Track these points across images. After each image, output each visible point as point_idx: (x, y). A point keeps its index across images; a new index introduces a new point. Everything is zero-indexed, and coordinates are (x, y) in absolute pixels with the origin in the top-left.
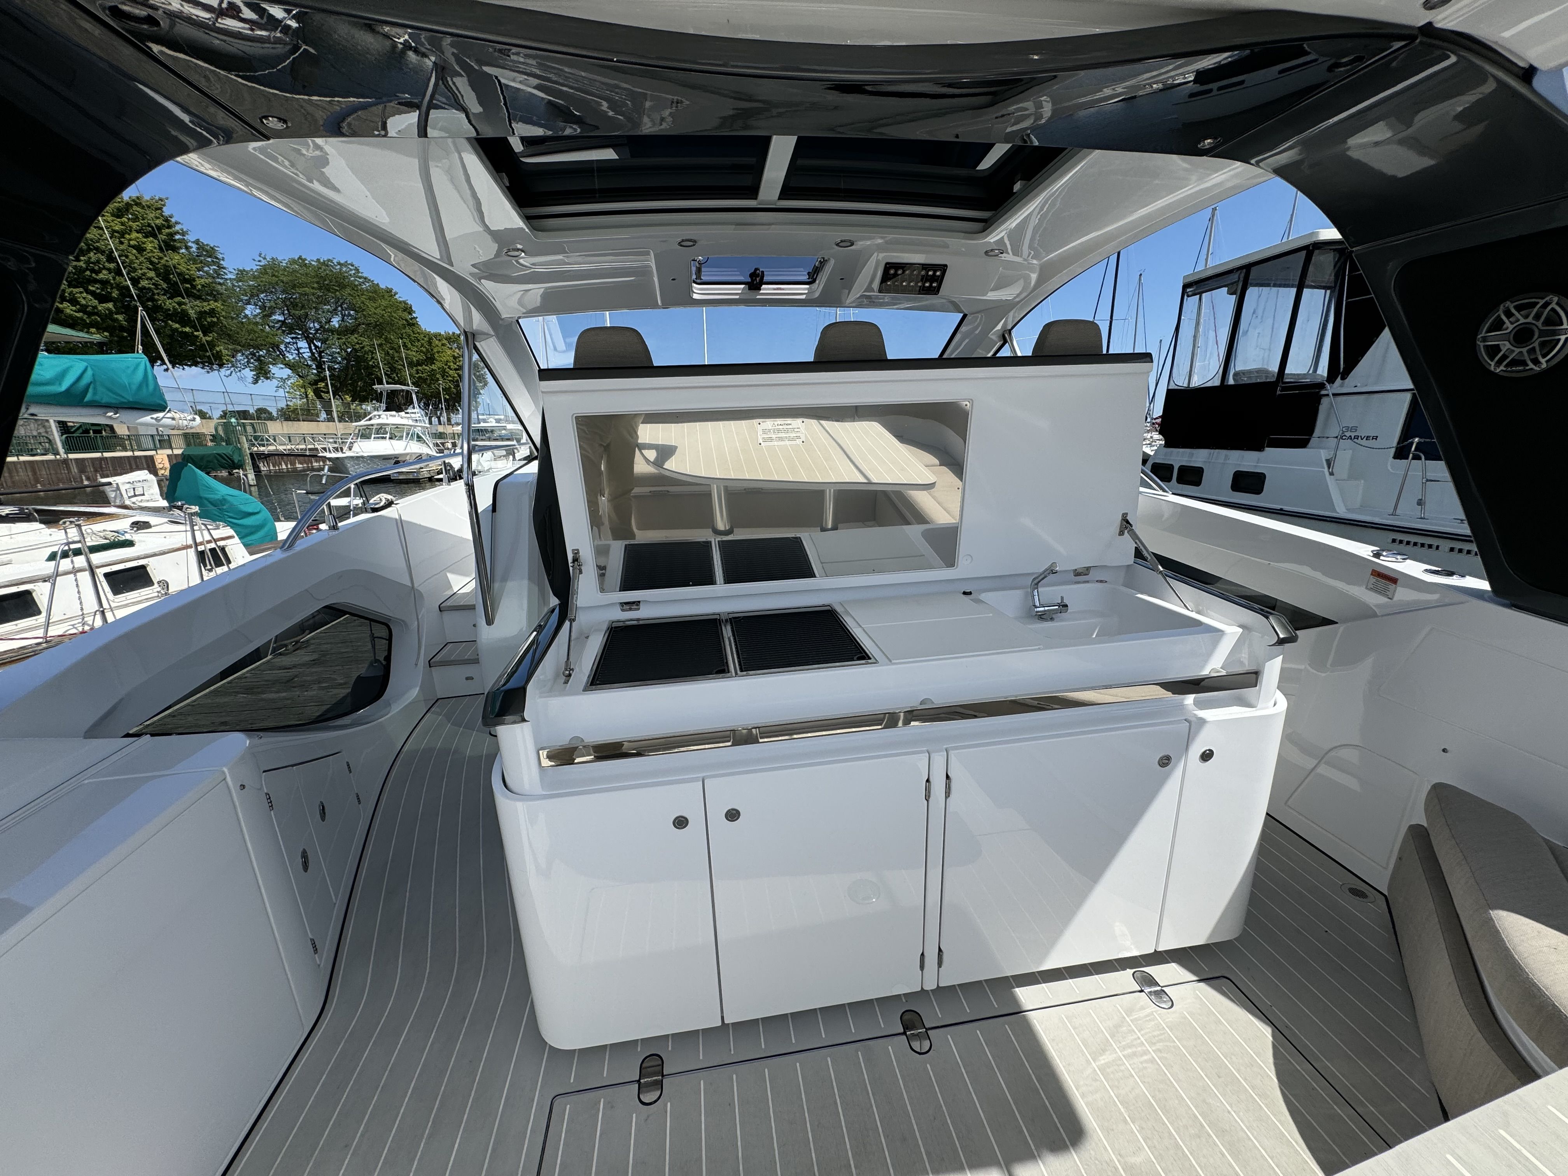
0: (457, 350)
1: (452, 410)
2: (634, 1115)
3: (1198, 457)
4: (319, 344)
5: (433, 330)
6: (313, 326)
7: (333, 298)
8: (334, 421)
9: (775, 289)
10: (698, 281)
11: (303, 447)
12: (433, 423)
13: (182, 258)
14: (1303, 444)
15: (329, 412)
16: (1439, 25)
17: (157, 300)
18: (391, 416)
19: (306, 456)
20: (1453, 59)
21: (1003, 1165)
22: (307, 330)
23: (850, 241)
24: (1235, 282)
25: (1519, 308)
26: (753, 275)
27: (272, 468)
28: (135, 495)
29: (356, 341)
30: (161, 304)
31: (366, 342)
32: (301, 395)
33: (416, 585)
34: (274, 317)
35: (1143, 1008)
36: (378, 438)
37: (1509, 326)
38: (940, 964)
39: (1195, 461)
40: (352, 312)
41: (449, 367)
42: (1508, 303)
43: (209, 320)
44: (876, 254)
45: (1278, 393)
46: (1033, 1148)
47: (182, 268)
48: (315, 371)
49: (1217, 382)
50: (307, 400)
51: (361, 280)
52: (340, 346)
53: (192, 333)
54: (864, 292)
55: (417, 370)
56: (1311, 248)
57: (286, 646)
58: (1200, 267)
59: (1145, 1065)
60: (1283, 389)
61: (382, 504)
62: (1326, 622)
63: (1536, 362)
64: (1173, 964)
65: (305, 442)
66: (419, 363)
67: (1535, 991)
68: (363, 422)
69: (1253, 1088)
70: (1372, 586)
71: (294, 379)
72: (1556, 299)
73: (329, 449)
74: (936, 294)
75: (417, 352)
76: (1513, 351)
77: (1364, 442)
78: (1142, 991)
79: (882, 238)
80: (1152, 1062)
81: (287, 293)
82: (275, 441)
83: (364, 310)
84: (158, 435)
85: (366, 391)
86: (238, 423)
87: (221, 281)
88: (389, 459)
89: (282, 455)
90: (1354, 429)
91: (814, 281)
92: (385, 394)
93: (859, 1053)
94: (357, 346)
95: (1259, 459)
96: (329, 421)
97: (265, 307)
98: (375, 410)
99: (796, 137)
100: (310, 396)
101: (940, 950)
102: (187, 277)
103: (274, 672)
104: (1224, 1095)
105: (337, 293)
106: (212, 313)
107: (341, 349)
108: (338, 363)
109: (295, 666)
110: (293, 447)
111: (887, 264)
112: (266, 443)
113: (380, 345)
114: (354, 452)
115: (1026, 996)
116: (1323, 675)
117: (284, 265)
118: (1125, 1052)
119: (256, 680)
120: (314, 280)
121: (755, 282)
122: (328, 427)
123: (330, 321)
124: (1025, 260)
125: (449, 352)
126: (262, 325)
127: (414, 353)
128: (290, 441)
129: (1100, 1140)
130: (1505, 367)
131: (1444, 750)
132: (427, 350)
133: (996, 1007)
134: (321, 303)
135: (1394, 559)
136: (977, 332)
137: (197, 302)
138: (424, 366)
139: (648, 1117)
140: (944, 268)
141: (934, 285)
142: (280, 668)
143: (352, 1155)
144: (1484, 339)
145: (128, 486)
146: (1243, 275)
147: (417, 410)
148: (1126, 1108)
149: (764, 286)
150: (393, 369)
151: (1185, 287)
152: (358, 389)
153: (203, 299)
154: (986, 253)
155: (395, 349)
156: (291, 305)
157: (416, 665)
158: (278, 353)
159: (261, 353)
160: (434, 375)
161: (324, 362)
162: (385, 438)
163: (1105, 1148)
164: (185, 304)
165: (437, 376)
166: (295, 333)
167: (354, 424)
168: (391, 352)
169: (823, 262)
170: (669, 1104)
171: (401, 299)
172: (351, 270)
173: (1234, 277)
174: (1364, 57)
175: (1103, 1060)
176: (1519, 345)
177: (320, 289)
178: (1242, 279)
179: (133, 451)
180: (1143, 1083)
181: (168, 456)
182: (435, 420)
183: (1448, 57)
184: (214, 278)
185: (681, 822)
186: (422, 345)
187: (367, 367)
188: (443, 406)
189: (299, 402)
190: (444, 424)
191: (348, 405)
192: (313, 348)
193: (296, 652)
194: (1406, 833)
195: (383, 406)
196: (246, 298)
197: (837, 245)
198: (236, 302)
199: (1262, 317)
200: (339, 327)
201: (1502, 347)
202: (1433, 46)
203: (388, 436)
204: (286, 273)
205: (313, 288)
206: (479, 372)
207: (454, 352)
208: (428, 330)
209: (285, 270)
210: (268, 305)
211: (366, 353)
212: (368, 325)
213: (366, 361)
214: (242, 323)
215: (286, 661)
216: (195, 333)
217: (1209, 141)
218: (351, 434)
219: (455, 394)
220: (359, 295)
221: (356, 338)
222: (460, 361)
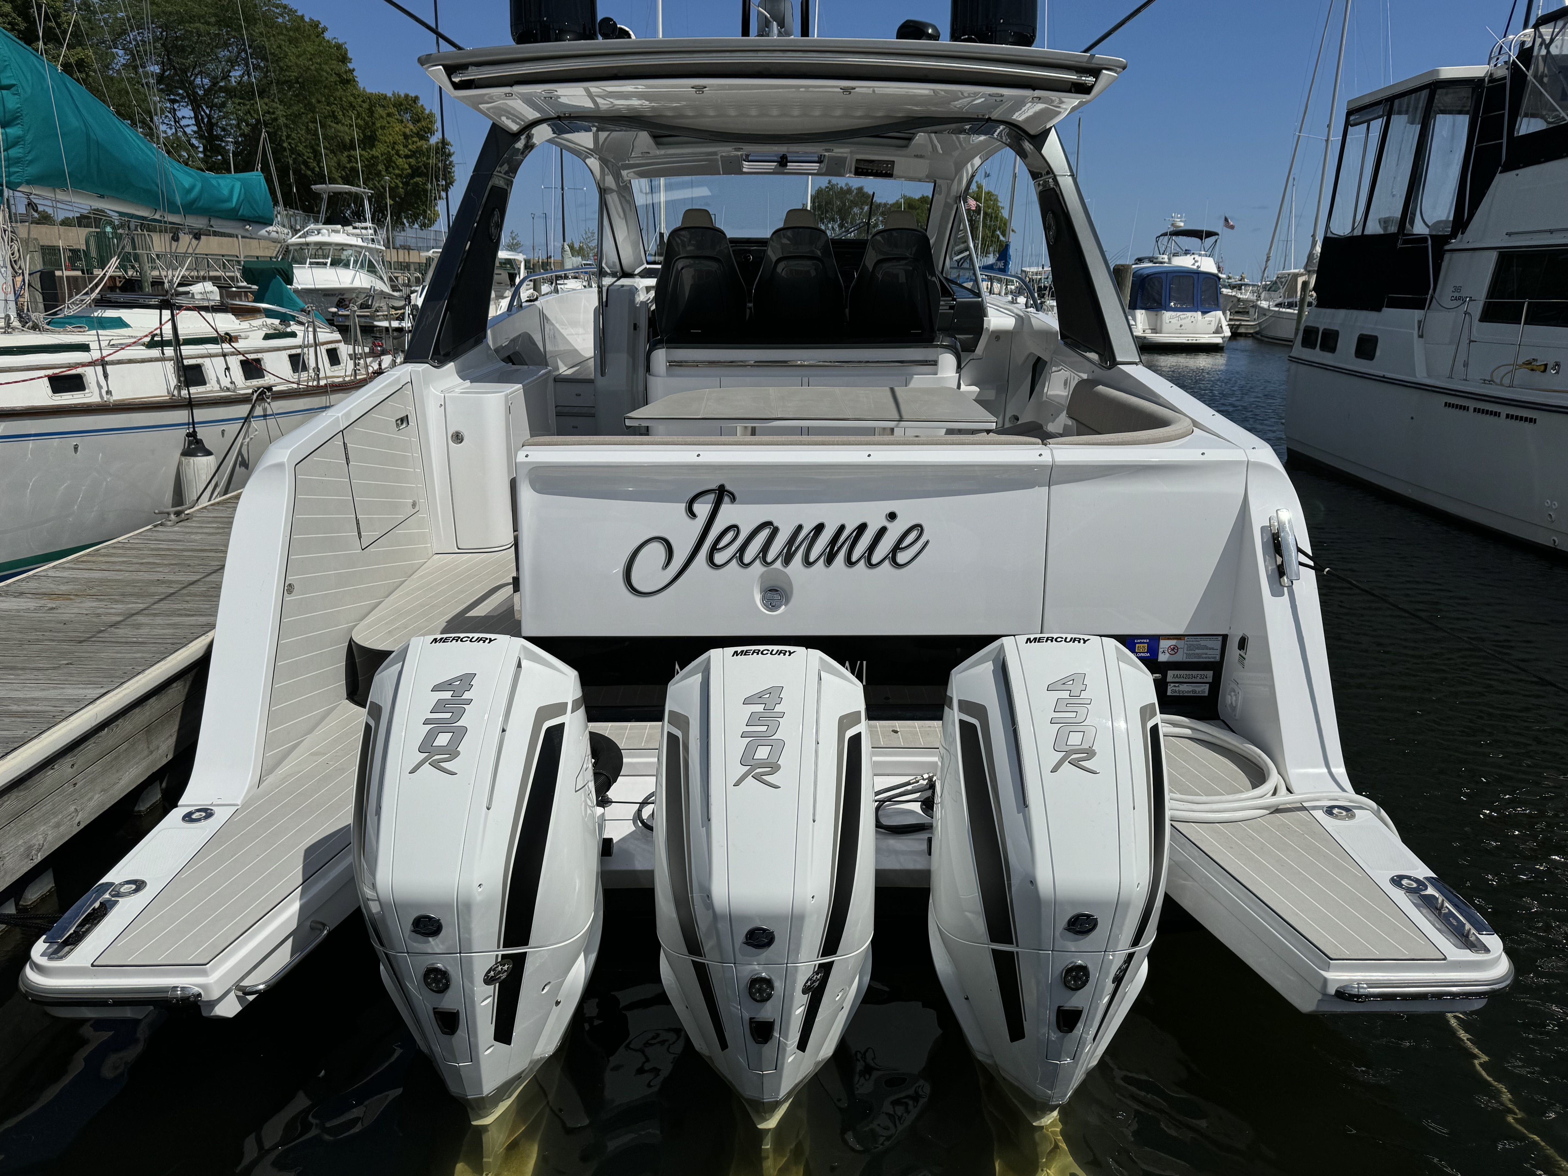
0: (411, 125)
3: (1337, 318)
5: (376, 91)
6: (202, 82)
9: (796, 166)
10: (747, 160)
14: (1418, 305)
18: (334, 231)
22: (193, 89)
23: (831, 149)
24: (1382, 115)
26: (782, 157)
36: (318, 263)
39: (1335, 324)
41: (397, 153)
45: (1399, 246)
48: (201, 155)
51: (278, 11)
56: (1433, 86)
60: (1406, 242)
68: (295, 240)
83: (280, 59)
88: (333, 295)
90: (1460, 289)
91: (821, 161)
92: (325, 196)
95: (1377, 321)
98: (312, 221)
105: (243, 31)
111: (857, 160)
121: (783, 161)
123: (227, 76)
125: (398, 127)
132: (367, 123)
134: (217, 47)
141: (889, 172)
146: (1388, 107)
147: (369, 224)
149: (789, 164)
151: (1349, 114)
154: (915, 156)
156: (173, 49)
160: (375, 165)
162: (326, 264)
166: (176, 94)
171: (332, 39)
178: (1388, 111)
186: (359, 116)
188: (390, 217)
192: (201, 117)
195: (323, 217)
203: (329, 261)
207: (405, 127)
208: (368, 91)
211: (279, 128)
212: (285, 83)
219: (400, 198)
220: (274, 36)
221: (266, 104)
222: (413, 143)
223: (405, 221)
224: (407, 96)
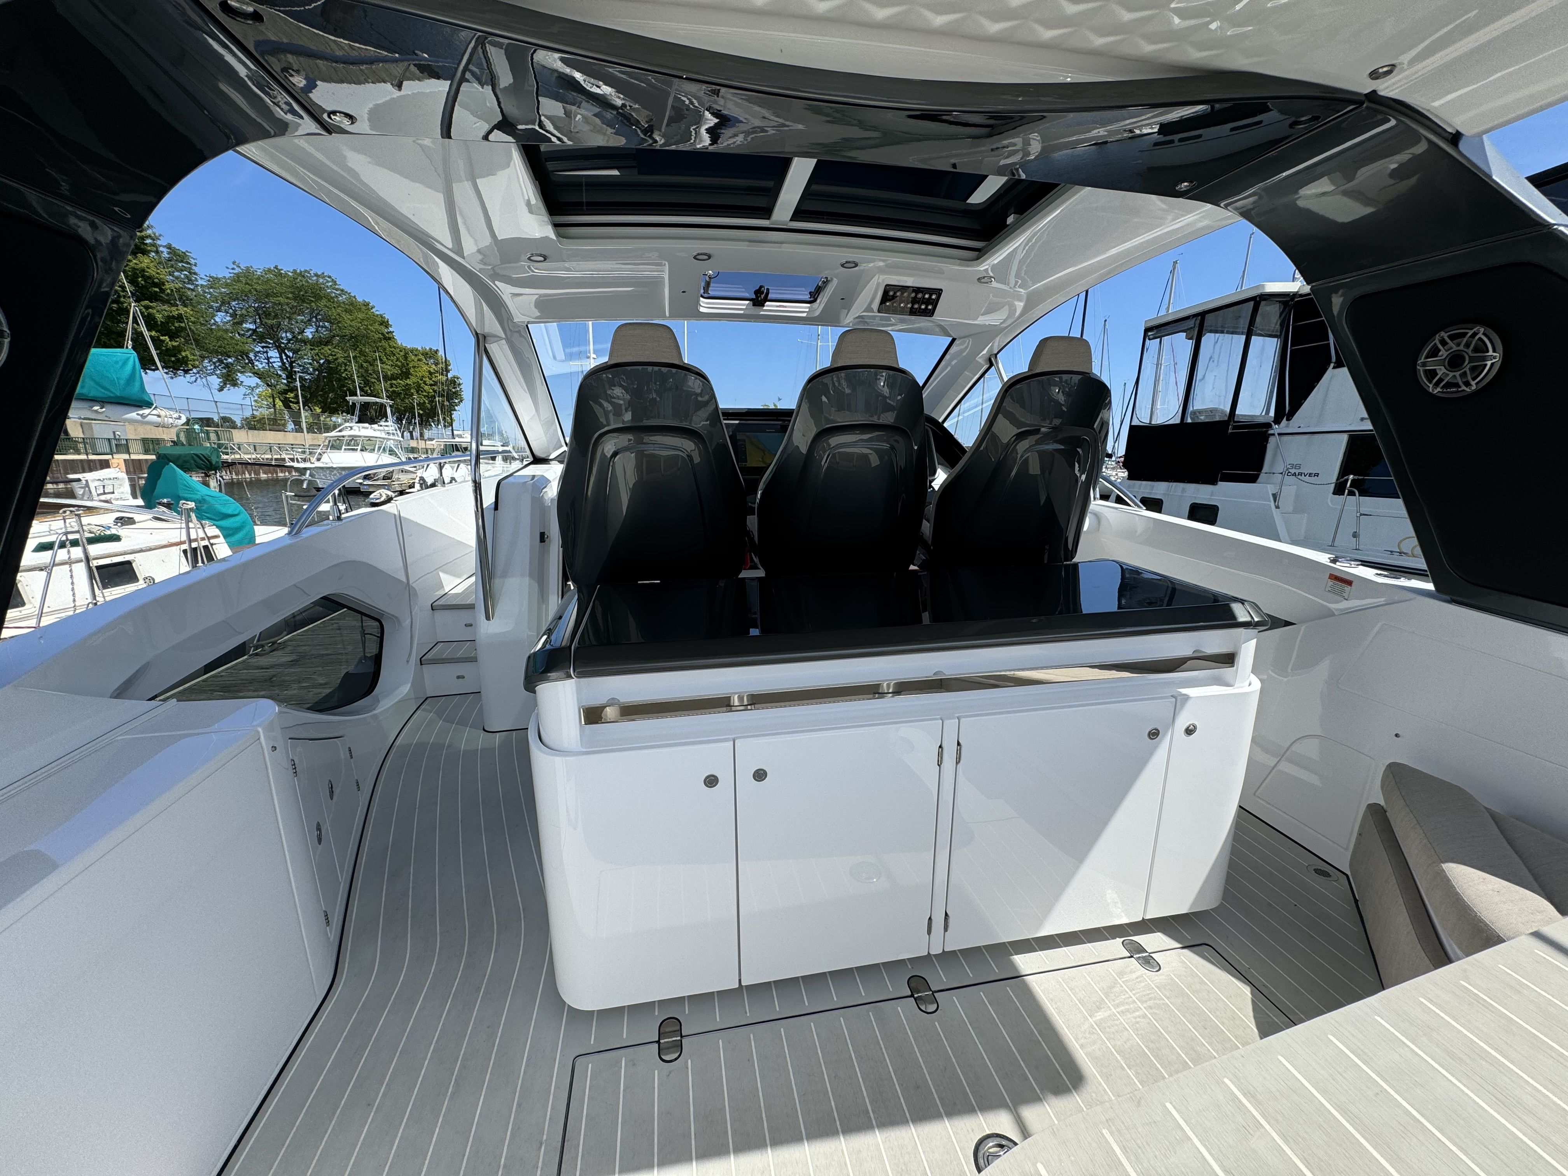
0: (434, 366)
1: (426, 425)
2: (656, 1072)
3: (1158, 489)
4: (291, 354)
5: (409, 346)
6: (285, 336)
7: (308, 308)
8: (302, 432)
9: (777, 306)
10: (706, 295)
11: (269, 456)
12: (405, 438)
13: (152, 262)
14: (1253, 479)
15: (298, 423)
16: (1381, 93)
17: (122, 303)
18: (363, 428)
19: (272, 465)
20: (1393, 122)
21: (1012, 1108)
22: (278, 339)
23: (854, 262)
24: (1191, 328)
25: (1452, 338)
26: (758, 292)
27: (234, 477)
28: (104, 493)
29: (329, 352)
30: (127, 307)
31: (340, 354)
32: (268, 405)
33: (411, 582)
34: (244, 325)
35: (1132, 972)
36: (349, 449)
37: (1443, 353)
38: (946, 928)
39: (1156, 494)
40: (326, 324)
41: (425, 383)
42: (1443, 334)
43: (177, 325)
44: (877, 277)
45: (1230, 431)
46: (1039, 1092)
47: (152, 272)
48: (285, 381)
49: (1177, 420)
50: (275, 409)
51: (338, 292)
52: (312, 357)
53: (158, 337)
54: (864, 311)
55: (391, 384)
56: (1258, 299)
57: (263, 646)
58: (1163, 312)
59: (1138, 1020)
60: (1235, 428)
61: (382, 499)
62: (1288, 624)
63: (1467, 384)
64: (1159, 934)
65: (271, 451)
66: (394, 377)
67: (1483, 926)
68: (333, 434)
69: (1236, 1038)
70: (1330, 589)
71: (263, 389)
72: (1482, 330)
73: (297, 459)
74: (930, 316)
75: (392, 365)
76: (1448, 375)
77: (1307, 478)
78: (1132, 957)
79: (883, 261)
80: (1144, 1018)
81: (260, 302)
82: (239, 449)
83: (339, 322)
84: (115, 439)
85: (336, 403)
86: (201, 430)
87: (192, 287)
89: (246, 464)
90: (1298, 466)
91: (815, 300)
92: (358, 406)
93: (871, 1014)
94: (331, 358)
95: (1212, 492)
96: (297, 432)
97: (236, 315)
98: (345, 422)
99: (816, 160)
100: (277, 406)
101: (946, 914)
102: (156, 280)
103: (251, 671)
104: (1210, 1044)
105: (313, 304)
106: (180, 318)
107: (313, 360)
108: (309, 374)
109: (272, 667)
110: (258, 456)
111: (887, 285)
112: (230, 451)
113: (355, 357)
114: (323, 463)
115: (1024, 962)
116: (1285, 679)
117: (259, 273)
118: (1119, 1010)
119: (231, 679)
120: (289, 290)
121: (759, 298)
122: (295, 438)
123: (303, 332)
124: (1011, 288)
125: (425, 368)
126: (232, 333)
127: (389, 367)
128: (255, 450)
129: (1100, 1084)
130: (1442, 388)
131: (1397, 735)
132: (403, 364)
133: (997, 972)
134: (295, 313)
135: (1348, 565)
136: (965, 354)
137: (166, 307)
138: (398, 380)
139: (670, 1072)
140: (939, 292)
141: (930, 307)
142: (258, 668)
143: (376, 1112)
144: (1424, 364)
145: (97, 483)
146: (1198, 322)
147: (390, 423)
148: (1123, 1056)
149: (767, 303)
150: (367, 383)
151: (1147, 330)
152: (329, 400)
153: (171, 304)
154: (979, 279)
155: (370, 362)
156: (263, 314)
157: (408, 662)
158: (247, 361)
159: (230, 360)
160: (409, 389)
161: (295, 372)
162: (356, 450)
163: (1105, 1090)
164: (151, 307)
165: (412, 391)
166: (267, 342)
167: (324, 435)
168: (365, 365)
169: (826, 282)
170: (689, 1061)
171: (377, 313)
172: (328, 282)
173: (1191, 323)
174: (1319, 117)
175: (1100, 1015)
176: (1453, 370)
177: (295, 299)
178: (1197, 325)
179: (87, 455)
180: (1137, 1035)
181: (125, 460)
182: (407, 434)
183: (1389, 120)
184: (184, 282)
185: (711, 781)
186: (398, 360)
187: (339, 380)
188: (417, 421)
189: (265, 412)
190: (417, 439)
191: (318, 416)
192: (284, 357)
193: (274, 653)
194: (1366, 812)
195: (356, 418)
196: (217, 305)
197: (843, 265)
198: (206, 309)
199: (1218, 361)
200: (312, 338)
201: (1438, 371)
202: (1375, 111)
203: (359, 448)
204: (260, 282)
205: (287, 298)
206: (454, 388)
207: (430, 367)
208: (404, 345)
209: (259, 279)
210: (239, 313)
211: (339, 365)
212: (343, 337)
213: (339, 372)
214: (211, 329)
215: (263, 661)
216: (161, 338)
217: (1186, 184)
218: (320, 445)
219: (428, 410)
220: (334, 307)
221: (330, 350)
222: (436, 377)
223: (432, 424)
224: (431, 349)
